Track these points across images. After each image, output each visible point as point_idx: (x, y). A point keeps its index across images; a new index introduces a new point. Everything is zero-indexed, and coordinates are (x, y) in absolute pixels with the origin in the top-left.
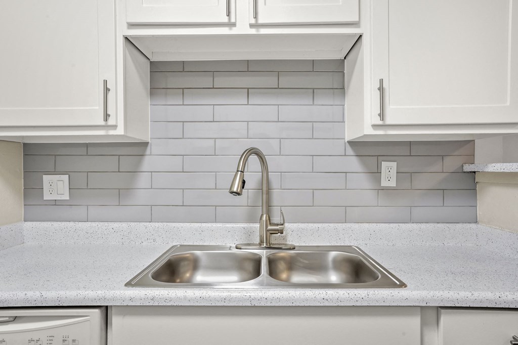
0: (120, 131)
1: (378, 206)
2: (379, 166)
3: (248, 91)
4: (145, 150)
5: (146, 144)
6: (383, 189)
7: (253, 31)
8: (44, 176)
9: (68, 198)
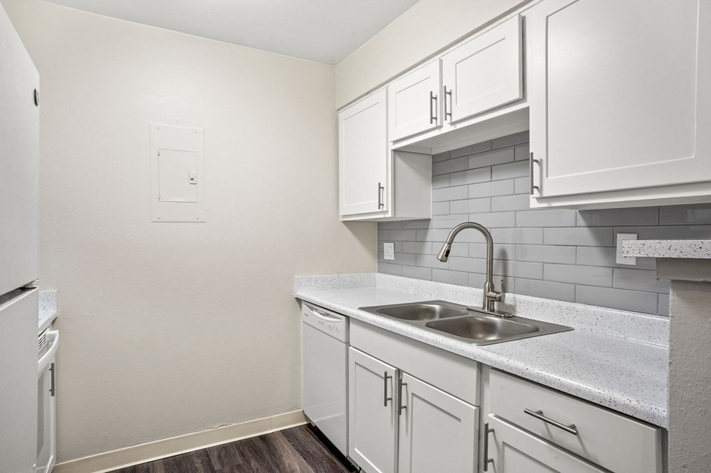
0: (389, 215)
1: (612, 287)
2: (614, 240)
3: (491, 169)
4: (428, 225)
5: (429, 220)
6: (620, 267)
7: (452, 128)
8: (385, 244)
9: (393, 259)
